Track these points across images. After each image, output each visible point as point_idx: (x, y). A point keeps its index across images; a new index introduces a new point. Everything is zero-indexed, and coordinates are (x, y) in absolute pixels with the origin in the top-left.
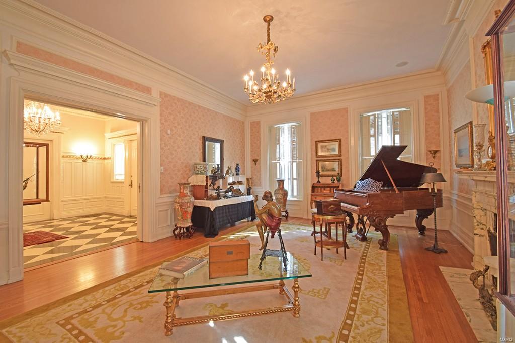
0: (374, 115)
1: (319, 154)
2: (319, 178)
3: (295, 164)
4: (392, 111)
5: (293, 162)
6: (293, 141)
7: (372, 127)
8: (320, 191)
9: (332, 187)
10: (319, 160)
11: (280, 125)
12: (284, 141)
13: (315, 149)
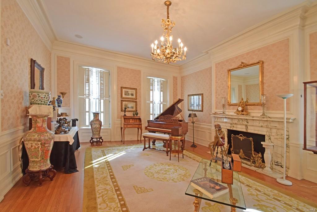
0: (152, 79)
1: (123, 96)
2: (125, 113)
3: (102, 101)
4: (160, 79)
5: (101, 99)
6: (101, 84)
7: (151, 85)
8: (128, 121)
9: (134, 119)
10: (123, 100)
11: (90, 68)
12: (92, 81)
13: (120, 92)
